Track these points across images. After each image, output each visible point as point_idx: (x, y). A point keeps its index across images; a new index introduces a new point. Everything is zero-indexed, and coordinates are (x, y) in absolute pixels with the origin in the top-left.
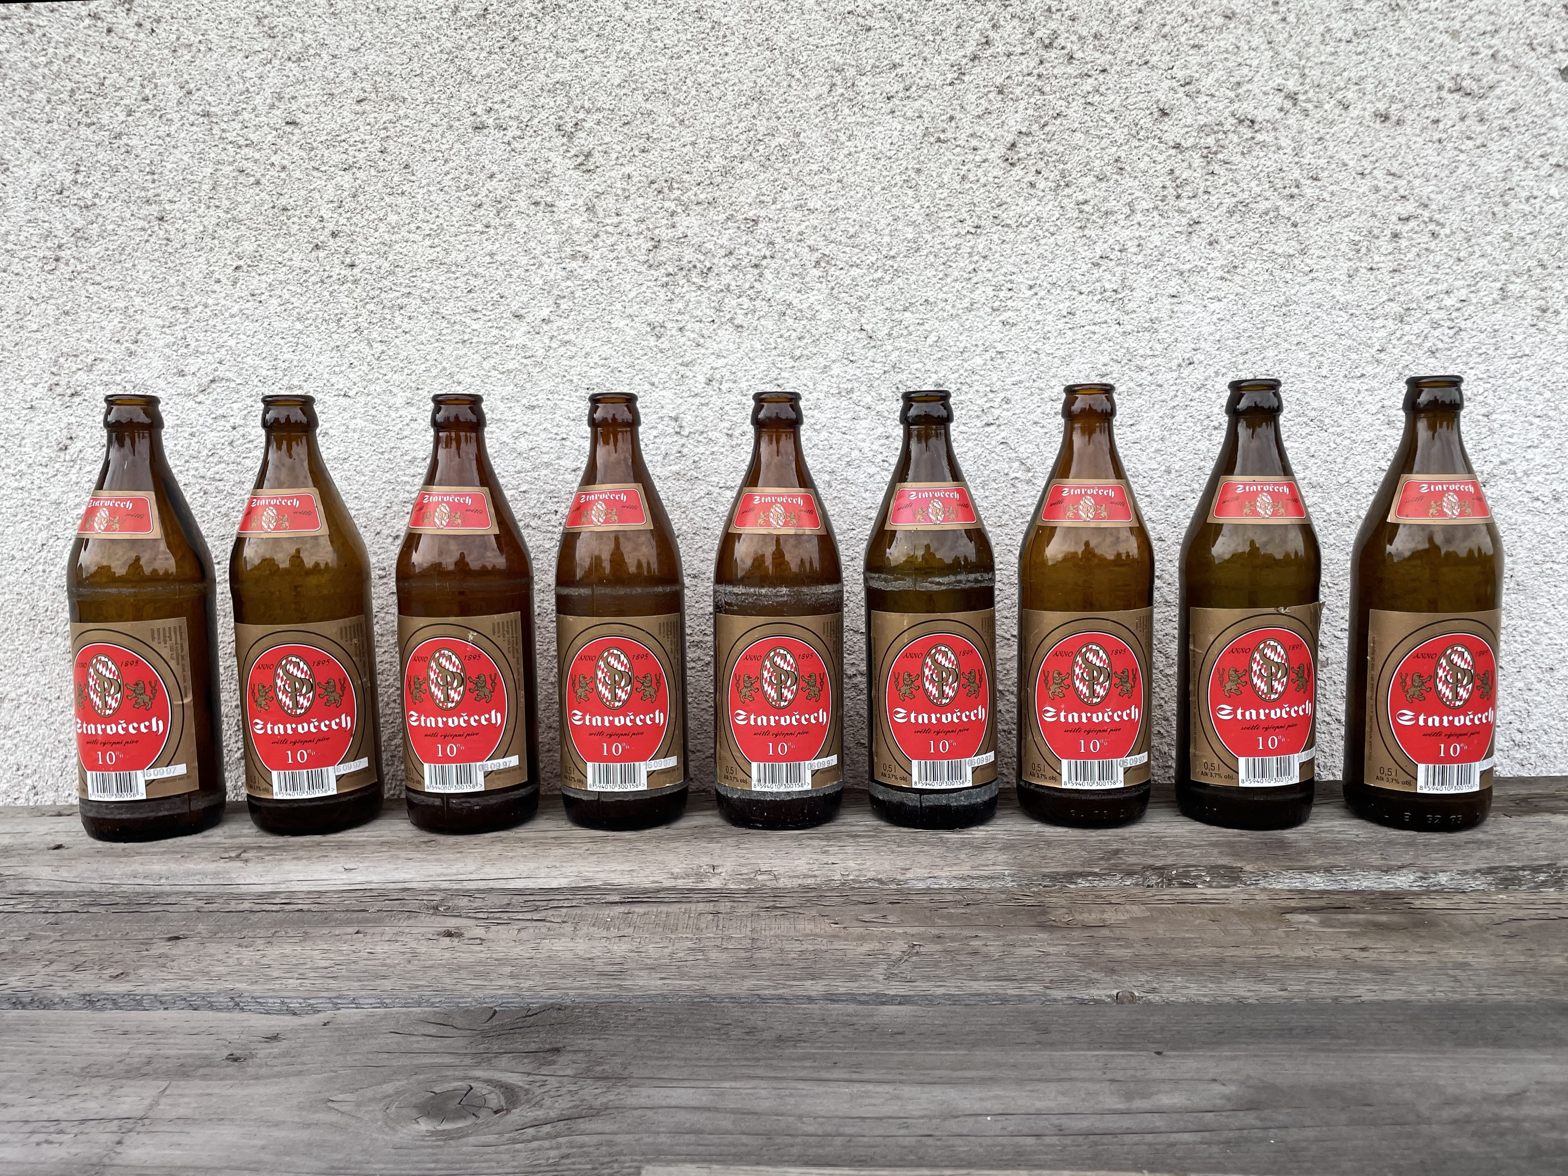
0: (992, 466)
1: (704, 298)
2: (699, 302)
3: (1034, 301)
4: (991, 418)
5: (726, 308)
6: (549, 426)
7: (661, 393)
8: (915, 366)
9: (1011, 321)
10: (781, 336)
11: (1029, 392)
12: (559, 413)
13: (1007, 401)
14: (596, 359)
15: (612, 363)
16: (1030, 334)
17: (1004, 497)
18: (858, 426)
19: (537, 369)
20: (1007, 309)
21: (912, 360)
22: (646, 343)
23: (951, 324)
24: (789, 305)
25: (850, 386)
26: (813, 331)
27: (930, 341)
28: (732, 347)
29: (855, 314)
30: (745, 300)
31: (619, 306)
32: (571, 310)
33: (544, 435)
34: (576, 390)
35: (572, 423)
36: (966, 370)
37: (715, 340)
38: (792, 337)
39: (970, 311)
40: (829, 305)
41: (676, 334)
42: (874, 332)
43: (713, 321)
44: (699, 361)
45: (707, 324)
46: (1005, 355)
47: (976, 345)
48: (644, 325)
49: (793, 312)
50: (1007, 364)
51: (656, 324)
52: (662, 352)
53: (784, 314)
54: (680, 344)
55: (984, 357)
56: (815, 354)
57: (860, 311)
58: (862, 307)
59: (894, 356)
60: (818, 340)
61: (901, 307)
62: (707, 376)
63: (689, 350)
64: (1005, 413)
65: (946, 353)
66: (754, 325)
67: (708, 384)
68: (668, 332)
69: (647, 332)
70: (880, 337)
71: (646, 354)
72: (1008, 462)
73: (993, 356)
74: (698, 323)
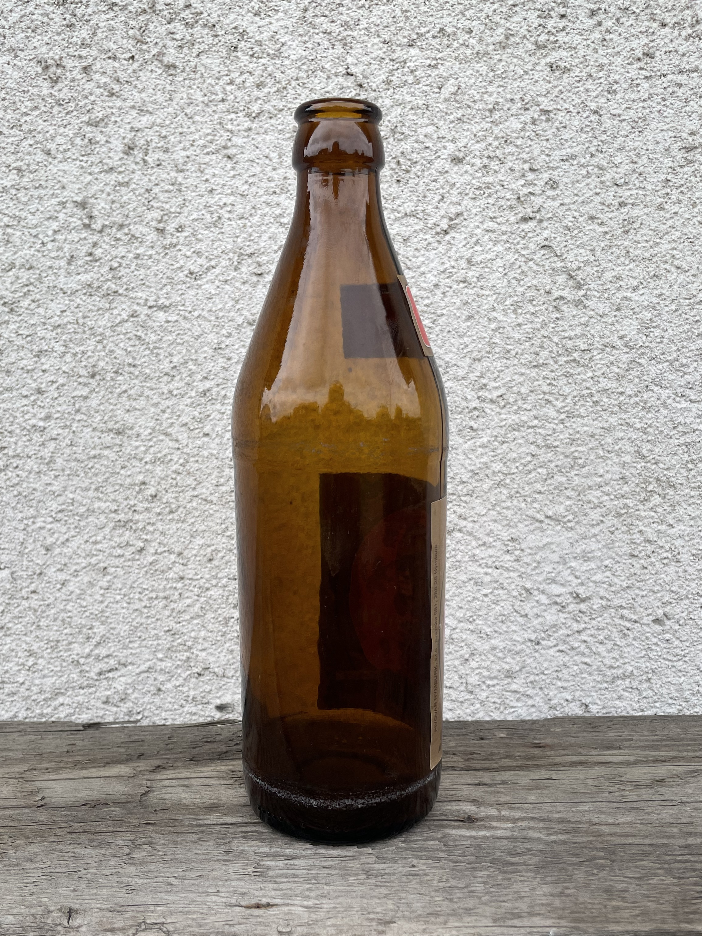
0: (529, 281)
1: (118, 24)
2: (111, 29)
3: (596, 35)
4: (529, 210)
5: (151, 38)
7: (61, 166)
8: (424, 131)
9: (563, 65)
10: (231, 83)
11: (584, 172)
13: (553, 184)
16: (589, 84)
17: (544, 325)
20: (557, 46)
21: (420, 121)
22: (35, 91)
23: (477, 66)
24: (242, 34)
26: (278, 75)
27: (446, 93)
28: (160, 97)
29: (339, 49)
30: (178, 26)
36: (496, 138)
37: (135, 87)
38: (247, 84)
39: (504, 48)
40: (301, 35)
41: (79, 77)
42: (365, 77)
43: (132, 57)
44: (113, 119)
45: (124, 62)
46: (552, 115)
47: (512, 100)
48: (32, 64)
49: (249, 45)
50: (554, 130)
51: (50, 62)
52: (60, 105)
53: (236, 48)
54: (86, 92)
55: (523, 118)
56: (281, 110)
57: (345, 44)
58: (349, 39)
59: (393, 115)
60: (285, 88)
61: (406, 40)
62: (126, 141)
63: (99, 102)
64: (549, 203)
65: (469, 111)
66: (192, 64)
67: (127, 154)
68: (68, 74)
69: (37, 74)
70: (374, 86)
71: (36, 107)
72: (551, 275)
73: (536, 116)
74: (110, 61)
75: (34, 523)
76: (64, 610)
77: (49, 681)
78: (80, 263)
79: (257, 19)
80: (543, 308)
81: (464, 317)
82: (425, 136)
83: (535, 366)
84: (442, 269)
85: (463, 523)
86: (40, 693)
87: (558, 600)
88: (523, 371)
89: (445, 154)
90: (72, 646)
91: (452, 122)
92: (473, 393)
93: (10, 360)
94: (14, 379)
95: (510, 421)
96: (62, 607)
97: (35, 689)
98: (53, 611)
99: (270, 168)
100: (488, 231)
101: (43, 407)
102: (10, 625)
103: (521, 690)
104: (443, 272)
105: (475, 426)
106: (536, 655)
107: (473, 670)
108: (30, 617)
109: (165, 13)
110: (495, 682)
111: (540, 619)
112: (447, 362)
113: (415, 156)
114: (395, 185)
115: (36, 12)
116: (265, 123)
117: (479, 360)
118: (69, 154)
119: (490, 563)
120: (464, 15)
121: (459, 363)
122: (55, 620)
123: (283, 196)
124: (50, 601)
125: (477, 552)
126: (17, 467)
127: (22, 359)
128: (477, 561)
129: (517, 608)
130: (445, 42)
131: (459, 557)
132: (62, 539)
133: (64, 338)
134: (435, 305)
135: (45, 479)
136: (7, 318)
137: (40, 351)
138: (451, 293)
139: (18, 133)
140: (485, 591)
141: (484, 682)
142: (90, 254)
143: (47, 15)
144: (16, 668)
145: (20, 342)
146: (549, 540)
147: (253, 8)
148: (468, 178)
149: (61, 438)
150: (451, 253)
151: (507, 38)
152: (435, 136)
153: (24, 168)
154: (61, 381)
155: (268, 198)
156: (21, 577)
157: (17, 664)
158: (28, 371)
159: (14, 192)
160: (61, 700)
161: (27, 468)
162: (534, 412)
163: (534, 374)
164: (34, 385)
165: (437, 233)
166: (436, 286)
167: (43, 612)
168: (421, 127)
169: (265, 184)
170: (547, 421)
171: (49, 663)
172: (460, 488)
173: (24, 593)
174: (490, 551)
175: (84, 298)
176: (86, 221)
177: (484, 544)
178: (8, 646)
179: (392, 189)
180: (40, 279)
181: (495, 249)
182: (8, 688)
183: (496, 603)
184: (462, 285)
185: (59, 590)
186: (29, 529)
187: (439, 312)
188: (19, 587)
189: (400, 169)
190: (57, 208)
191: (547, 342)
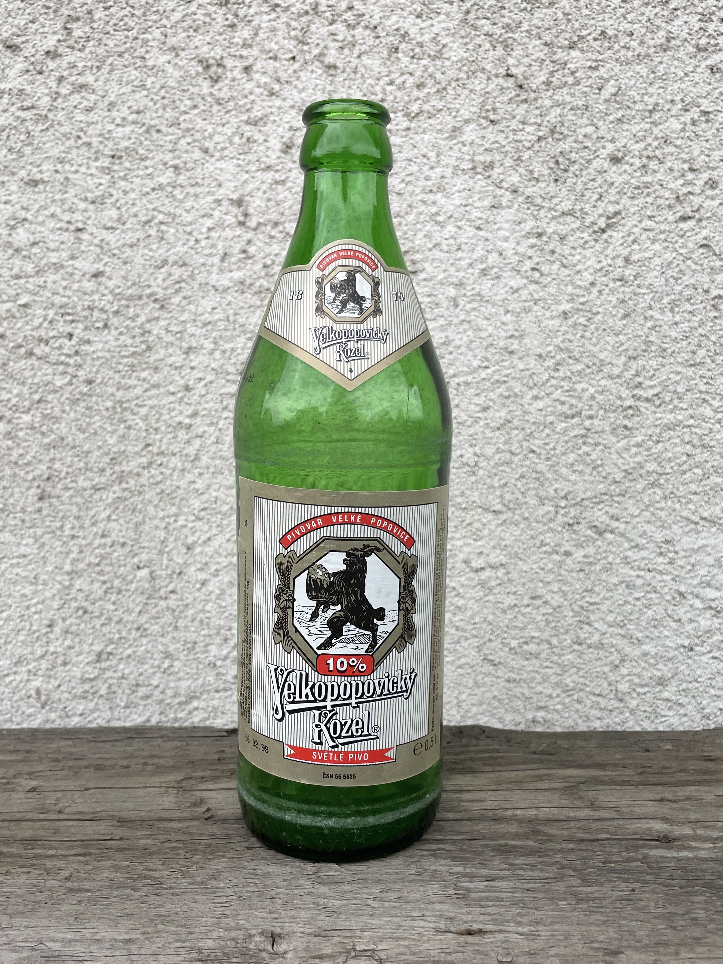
0: (686, 279)
1: (280, 25)
2: (274, 30)
4: (688, 209)
5: (313, 39)
6: (58, 211)
7: (218, 164)
8: (583, 131)
10: (391, 83)
12: (72, 191)
13: (712, 184)
14: (125, 112)
15: (147, 118)
17: (702, 324)
18: (498, 218)
19: (40, 127)
21: (579, 122)
22: (195, 90)
23: (638, 68)
24: (403, 36)
25: (489, 159)
26: (438, 76)
27: (606, 93)
29: (500, 51)
30: (340, 27)
31: (157, 33)
32: (88, 39)
33: (51, 224)
34: (97, 159)
35: (91, 207)
36: (656, 138)
37: (296, 87)
38: (407, 85)
39: (665, 50)
40: (462, 37)
41: (240, 76)
42: (526, 78)
43: (294, 58)
44: (272, 118)
45: (286, 63)
46: (712, 116)
47: (672, 101)
48: (193, 63)
49: (410, 46)
50: (714, 131)
51: (211, 61)
52: (220, 104)
53: (397, 49)
54: (246, 92)
55: (682, 119)
56: (440, 110)
57: (507, 46)
58: (510, 41)
59: (553, 114)
60: (445, 89)
61: (567, 42)
62: (284, 140)
63: (258, 102)
64: (708, 203)
65: (629, 112)
66: (353, 65)
67: (285, 152)
68: (228, 74)
69: (198, 74)
70: (534, 87)
71: (195, 107)
72: (709, 274)
73: (696, 117)
74: (271, 61)
75: (175, 521)
76: (203, 611)
77: (184, 684)
78: (233, 260)
79: (419, 21)
80: (701, 306)
81: (620, 315)
82: (585, 136)
83: (692, 365)
84: (598, 267)
85: (615, 524)
86: (174, 696)
87: (713, 605)
88: (679, 369)
89: (604, 153)
90: (209, 648)
91: (611, 122)
92: (627, 392)
93: (157, 356)
94: (161, 376)
95: (665, 421)
96: (200, 607)
97: (170, 692)
98: (191, 612)
99: (427, 167)
100: (646, 230)
101: (190, 404)
102: (147, 626)
103: (673, 698)
104: (600, 270)
105: (630, 425)
106: (689, 661)
107: (623, 676)
108: (168, 618)
109: (328, 14)
110: (646, 689)
111: (694, 625)
112: (602, 361)
113: (573, 156)
114: (552, 184)
115: (200, 11)
116: (423, 123)
117: (635, 358)
118: (226, 152)
119: (642, 565)
120: (625, 18)
121: (614, 361)
122: (193, 620)
123: (440, 195)
124: (189, 601)
125: (629, 553)
126: (161, 465)
127: (171, 355)
128: (629, 563)
129: (670, 612)
130: (606, 44)
131: (610, 559)
132: (203, 538)
133: (214, 335)
134: (591, 304)
135: (189, 477)
136: (157, 315)
137: (190, 348)
138: (607, 290)
139: (176, 131)
140: (637, 595)
141: (634, 690)
142: (244, 252)
143: (209, 15)
144: (151, 671)
145: (169, 338)
146: (704, 542)
147: (415, 10)
148: (626, 177)
149: (207, 435)
150: (609, 252)
151: (668, 40)
152: (594, 136)
153: (181, 165)
154: (209, 378)
155: (426, 197)
156: (160, 576)
157: (153, 666)
158: (176, 368)
159: (169, 189)
160: (195, 704)
161: (171, 465)
162: (690, 411)
163: (690, 373)
164: (182, 382)
165: (595, 232)
166: (593, 284)
167: (181, 612)
168: (581, 127)
169: (422, 183)
170: (703, 420)
171: (185, 665)
172: (612, 488)
173: (162, 593)
174: (643, 553)
175: (236, 295)
176: (242, 219)
177: (637, 546)
178: (143, 648)
179: (549, 188)
180: (192, 276)
181: (653, 247)
182: (142, 691)
183: (649, 607)
184: (618, 283)
185: (199, 590)
186: (171, 528)
187: (594, 310)
188: (158, 587)
189: (559, 169)
190: (213, 206)
191: (705, 341)
